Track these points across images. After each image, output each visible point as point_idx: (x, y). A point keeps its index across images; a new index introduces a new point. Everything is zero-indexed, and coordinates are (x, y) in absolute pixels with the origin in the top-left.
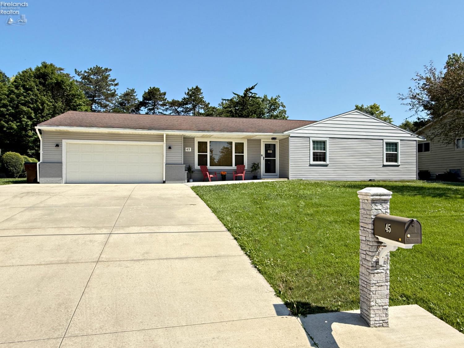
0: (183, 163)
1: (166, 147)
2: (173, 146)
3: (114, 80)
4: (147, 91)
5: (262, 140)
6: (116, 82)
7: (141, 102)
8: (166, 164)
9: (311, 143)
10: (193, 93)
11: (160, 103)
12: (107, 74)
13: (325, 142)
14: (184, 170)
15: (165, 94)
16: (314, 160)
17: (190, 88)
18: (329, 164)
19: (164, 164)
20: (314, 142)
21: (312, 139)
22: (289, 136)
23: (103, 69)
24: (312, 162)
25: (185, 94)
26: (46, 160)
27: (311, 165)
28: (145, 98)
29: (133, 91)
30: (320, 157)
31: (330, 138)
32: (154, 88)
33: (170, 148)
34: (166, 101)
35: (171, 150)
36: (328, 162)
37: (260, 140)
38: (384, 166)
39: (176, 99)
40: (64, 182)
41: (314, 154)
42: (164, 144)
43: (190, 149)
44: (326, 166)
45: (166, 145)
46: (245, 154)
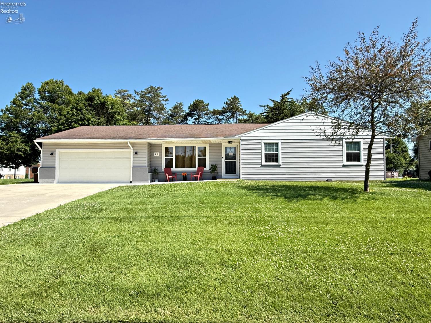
0: (147, 166)
1: (133, 153)
2: (138, 152)
3: (165, 97)
4: (192, 103)
5: (223, 144)
6: (166, 98)
7: (188, 113)
8: (133, 167)
9: (263, 146)
10: (232, 102)
11: (204, 113)
12: (160, 91)
13: (277, 144)
14: (148, 172)
15: (207, 105)
16: (266, 161)
17: (230, 98)
18: (282, 165)
19: (132, 167)
20: (266, 144)
21: (263, 141)
22: (241, 140)
23: (156, 88)
24: (264, 163)
25: (225, 103)
26: (44, 165)
27: (262, 166)
28: (191, 110)
29: (181, 104)
30: (272, 158)
31: (282, 139)
32: (198, 100)
33: (136, 153)
34: (209, 111)
35: (138, 155)
36: (280, 162)
37: (221, 144)
38: (344, 166)
39: (216, 109)
40: (56, 182)
41: (266, 155)
42: (132, 150)
43: (158, 153)
44: (279, 166)
45: (133, 151)
46: (207, 157)
